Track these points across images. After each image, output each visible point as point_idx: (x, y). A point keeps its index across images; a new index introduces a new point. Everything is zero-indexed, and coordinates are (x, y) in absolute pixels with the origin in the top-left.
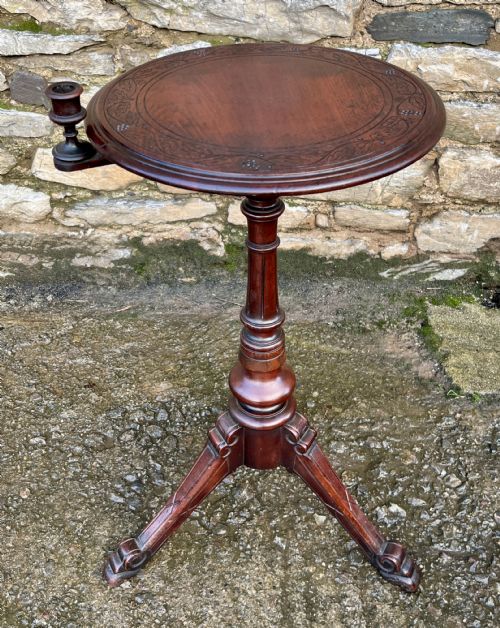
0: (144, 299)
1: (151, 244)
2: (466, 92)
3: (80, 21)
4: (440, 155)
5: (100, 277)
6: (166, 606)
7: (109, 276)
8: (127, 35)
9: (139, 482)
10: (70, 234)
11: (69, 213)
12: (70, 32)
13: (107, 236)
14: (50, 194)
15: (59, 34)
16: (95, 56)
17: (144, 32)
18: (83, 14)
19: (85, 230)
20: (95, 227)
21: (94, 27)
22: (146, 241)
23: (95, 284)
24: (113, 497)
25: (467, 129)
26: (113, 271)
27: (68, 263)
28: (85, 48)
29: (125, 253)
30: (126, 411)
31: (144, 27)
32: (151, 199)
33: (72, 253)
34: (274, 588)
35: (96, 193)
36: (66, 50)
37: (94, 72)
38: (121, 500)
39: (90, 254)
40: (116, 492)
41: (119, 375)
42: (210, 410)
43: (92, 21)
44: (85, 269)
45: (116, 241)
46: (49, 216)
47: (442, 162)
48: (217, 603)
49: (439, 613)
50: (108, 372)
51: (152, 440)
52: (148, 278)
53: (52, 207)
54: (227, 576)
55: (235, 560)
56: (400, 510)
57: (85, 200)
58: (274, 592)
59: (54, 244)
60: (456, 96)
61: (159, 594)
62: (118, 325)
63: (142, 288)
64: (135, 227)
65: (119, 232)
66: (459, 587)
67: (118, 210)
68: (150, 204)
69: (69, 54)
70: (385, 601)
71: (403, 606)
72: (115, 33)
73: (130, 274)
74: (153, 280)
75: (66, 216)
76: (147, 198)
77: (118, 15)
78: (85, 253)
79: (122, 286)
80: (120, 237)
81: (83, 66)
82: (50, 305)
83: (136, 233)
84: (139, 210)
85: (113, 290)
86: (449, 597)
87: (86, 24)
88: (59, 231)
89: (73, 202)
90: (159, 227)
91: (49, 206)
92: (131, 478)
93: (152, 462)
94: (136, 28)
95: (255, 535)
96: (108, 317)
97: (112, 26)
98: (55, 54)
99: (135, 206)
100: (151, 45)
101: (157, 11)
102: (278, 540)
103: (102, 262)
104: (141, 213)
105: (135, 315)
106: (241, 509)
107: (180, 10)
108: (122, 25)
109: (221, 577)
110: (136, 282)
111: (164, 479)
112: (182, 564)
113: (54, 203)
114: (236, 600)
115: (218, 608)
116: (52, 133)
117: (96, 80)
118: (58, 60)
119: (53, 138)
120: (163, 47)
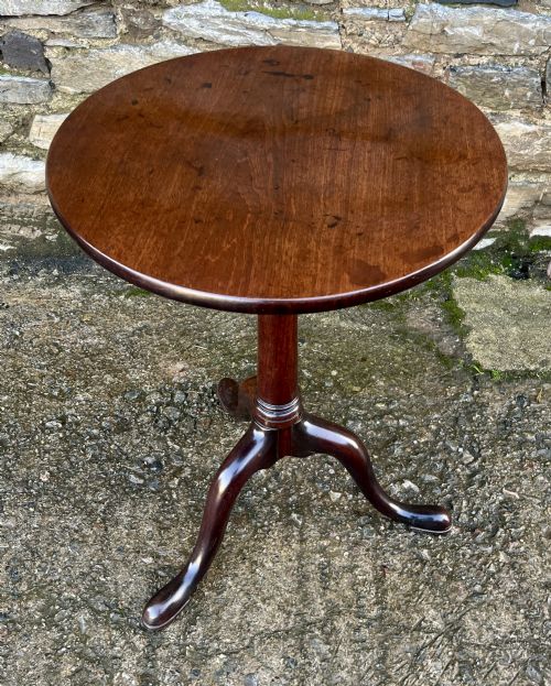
2: (496, 56)
9: (158, 463)
16: (95, 16)
24: (133, 479)
25: (497, 94)
28: (83, 8)
30: (143, 393)
34: (291, 560)
36: (62, 13)
37: (95, 35)
38: (141, 481)
40: (136, 473)
48: (236, 575)
49: (444, 579)
50: (122, 352)
51: (170, 422)
54: (245, 551)
55: (253, 536)
56: (413, 486)
58: (290, 564)
60: (485, 60)
62: (130, 302)
66: (464, 556)
69: (66, 15)
70: (395, 570)
71: (411, 574)
81: (82, 27)
82: (56, 281)
86: (454, 565)
92: (150, 460)
93: (170, 443)
95: (272, 513)
96: (118, 293)
98: (50, 15)
100: (155, 4)
102: (294, 516)
109: (240, 551)
114: (253, 572)
115: (237, 580)
116: (51, 99)
117: (97, 43)
118: (54, 22)
119: (51, 105)
120: (169, 7)
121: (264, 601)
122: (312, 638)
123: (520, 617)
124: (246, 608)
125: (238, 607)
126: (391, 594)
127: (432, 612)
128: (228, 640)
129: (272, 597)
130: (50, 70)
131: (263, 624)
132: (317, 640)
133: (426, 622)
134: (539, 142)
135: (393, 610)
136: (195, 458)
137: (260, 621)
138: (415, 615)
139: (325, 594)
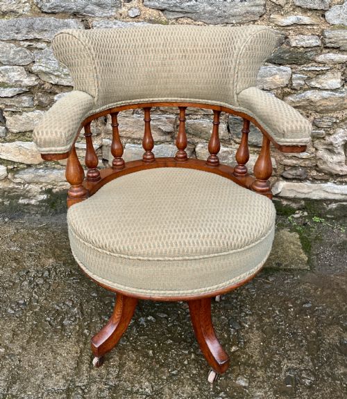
0: (53, 221)
1: (57, 192)
2: (204, 115)
3: (16, 81)
4: (196, 146)
5: (32, 209)
6: (20, 361)
7: (36, 209)
8: (39, 88)
9: (25, 304)
10: (17, 186)
11: (16, 176)
12: (11, 87)
13: (35, 188)
14: (7, 166)
15: (7, 87)
16: (25, 98)
17: (47, 86)
18: (18, 78)
19: (24, 184)
20: (29, 183)
21: (22, 84)
22: (54, 191)
23: (29, 213)
24: (9, 310)
25: (207, 133)
26: (38, 206)
27: (16, 202)
28: (20, 94)
29: (44, 197)
30: (29, 272)
31: (47, 84)
32: (56, 169)
33: (18, 197)
34: (77, 353)
35: (29, 166)
36: (10, 95)
37: (24, 106)
38: (13, 312)
39: (27, 198)
40: (12, 308)
41: (30, 255)
42: (71, 272)
43: (22, 81)
44: (25, 205)
45: (40, 190)
46: (6, 178)
47: (197, 149)
48: (46, 359)
49: (158, 366)
50: (26, 254)
51: (37, 285)
52: (56, 210)
53: (8, 173)
54: (54, 347)
55: (61, 340)
56: (153, 319)
57: (24, 169)
58: (76, 355)
59: (9, 192)
60: (199, 117)
61: (18, 355)
62: (37, 233)
63: (53, 215)
64: (49, 184)
65: (41, 186)
66: (172, 355)
67: (39, 174)
68: (55, 171)
69: (12, 97)
70: (132, 360)
71: (140, 363)
72: (33, 87)
73: (47, 208)
74: (59, 211)
75: (15, 178)
76: (54, 168)
77: (34, 79)
78: (25, 197)
79: (43, 214)
80: (41, 188)
81: (19, 102)
82: (5, 223)
83: (50, 187)
84: (50, 174)
85: (39, 216)
86: (165, 360)
87: (19, 83)
88: (11, 186)
89: (18, 170)
90: (61, 183)
91: (6, 172)
92: (22, 302)
93: (34, 295)
94: (43, 85)
95: (74, 329)
96: (33, 229)
97: (31, 84)
98: (5, 97)
99: (48, 172)
100: (50, 93)
101: (52, 76)
102: (86, 331)
103: (33, 202)
104: (51, 176)
105: (47, 229)
106: (71, 317)
107: (63, 76)
108: (36, 83)
109: (51, 348)
110: (50, 212)
111: (38, 303)
112: (34, 341)
113: (9, 171)
114: (55, 358)
115: (45, 362)
116: (6, 135)
117: (26, 109)
118: (7, 100)
119: (7, 138)
120: (57, 93)
121: (56, 373)
122: (76, 394)
123: (196, 389)
124: (46, 376)
125: (41, 376)
126: (126, 373)
127: (147, 383)
128: (30, 393)
129: (61, 372)
130: (5, 122)
131: (51, 385)
132: (79, 396)
133: (142, 389)
134: (231, 156)
135: (125, 382)
136: (45, 302)
137: (50, 384)
138: (137, 385)
139: (90, 372)
